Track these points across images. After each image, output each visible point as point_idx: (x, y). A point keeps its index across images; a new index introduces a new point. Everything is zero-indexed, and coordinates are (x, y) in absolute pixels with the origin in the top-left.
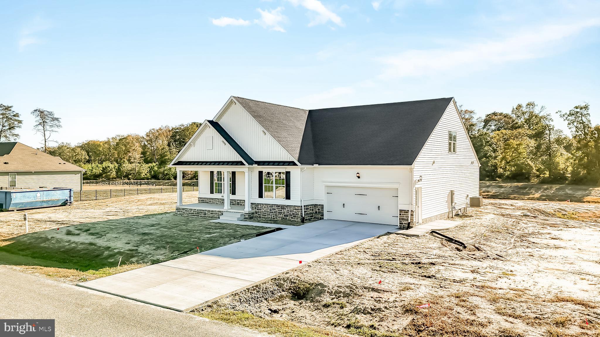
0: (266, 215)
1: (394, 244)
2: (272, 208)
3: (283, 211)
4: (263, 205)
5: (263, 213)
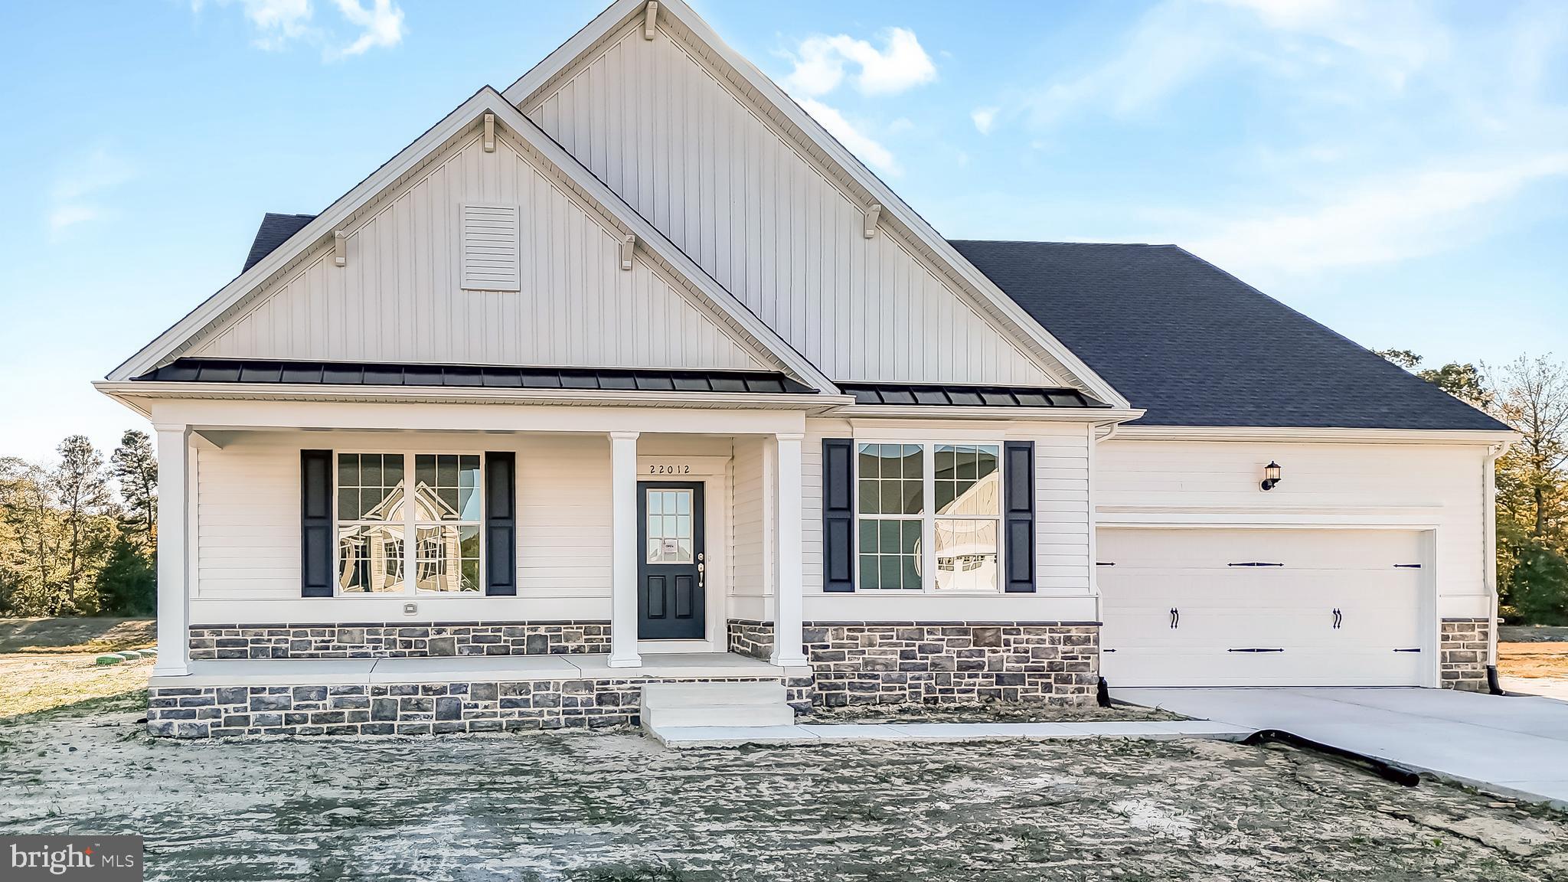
2: (918, 643)
3: (987, 654)
4: (854, 630)
5: (860, 676)
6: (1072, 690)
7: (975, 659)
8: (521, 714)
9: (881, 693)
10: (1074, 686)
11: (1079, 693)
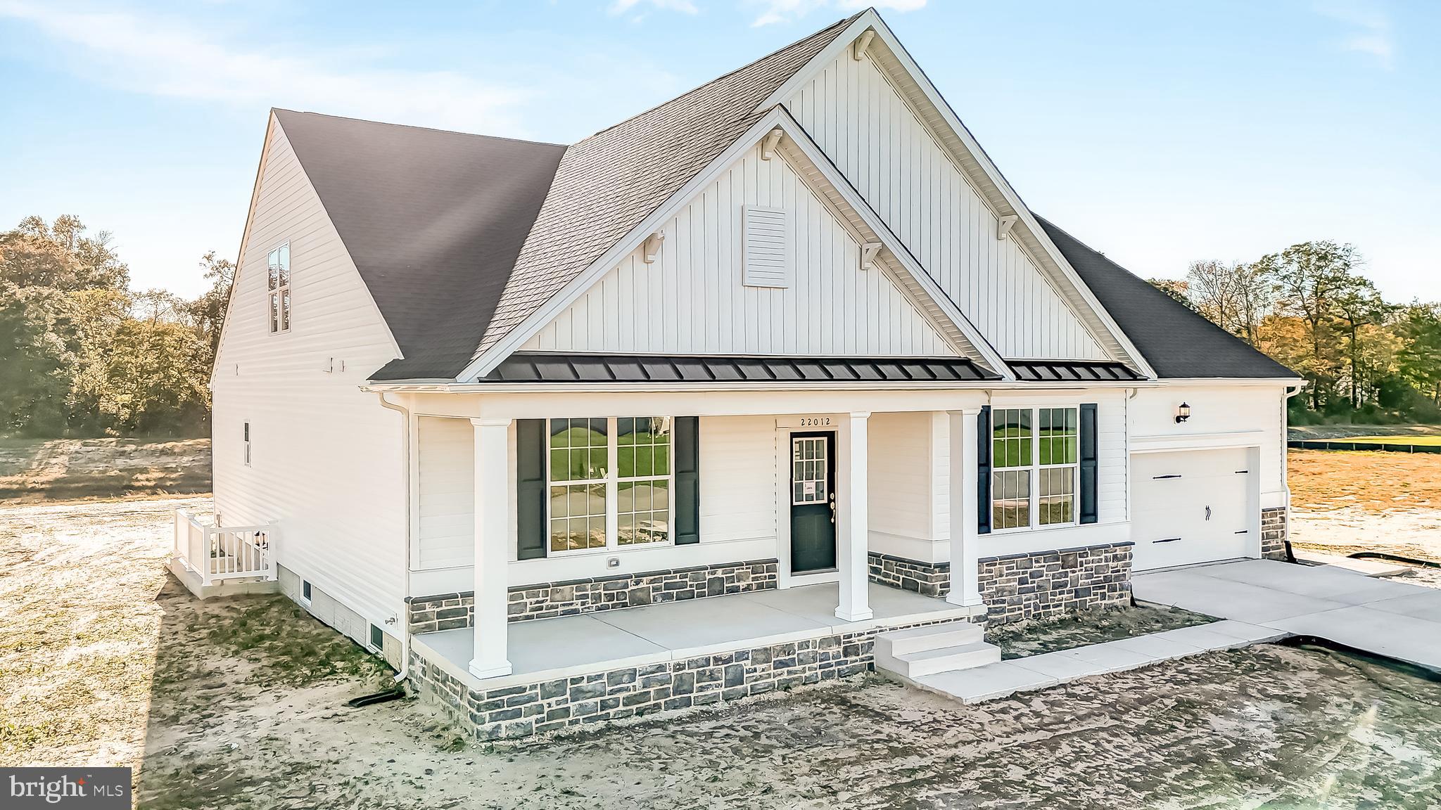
2: (1029, 571)
3: (1070, 574)
4: (991, 565)
5: (994, 603)
6: (1117, 596)
7: (1063, 579)
8: (789, 673)
9: (1007, 614)
10: (1118, 593)
11: (1121, 598)
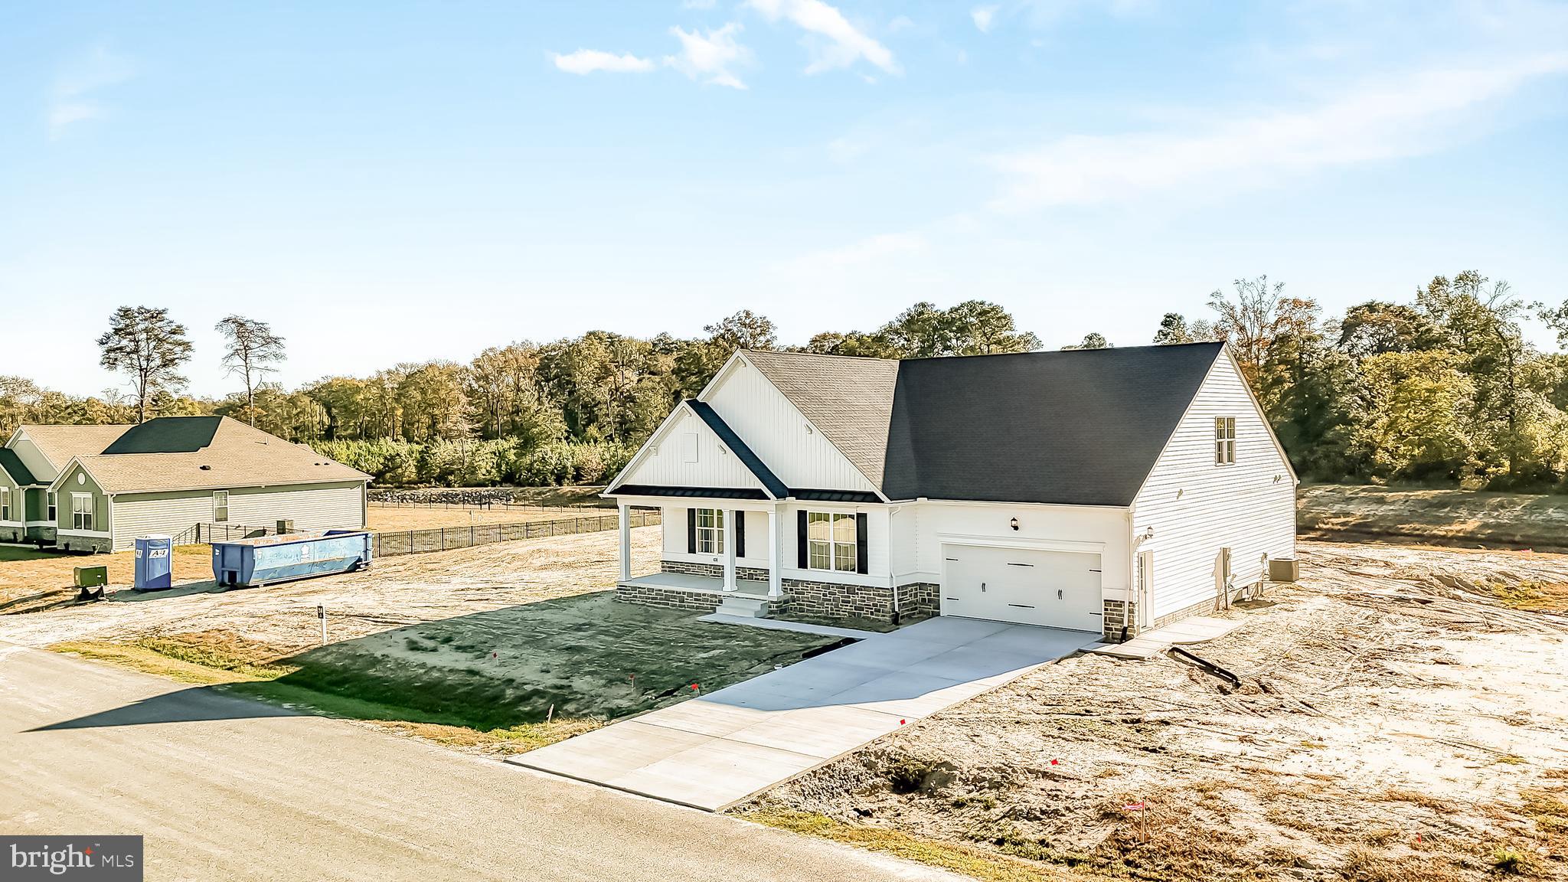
0: (814, 606)
1: (1090, 678)
2: (828, 591)
3: (851, 597)
4: (808, 584)
5: (809, 601)
7: (847, 599)
9: (816, 609)
10: (882, 614)
11: (884, 617)
